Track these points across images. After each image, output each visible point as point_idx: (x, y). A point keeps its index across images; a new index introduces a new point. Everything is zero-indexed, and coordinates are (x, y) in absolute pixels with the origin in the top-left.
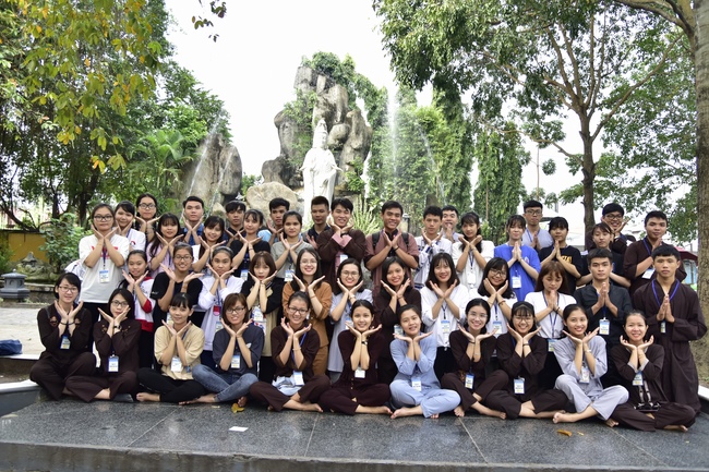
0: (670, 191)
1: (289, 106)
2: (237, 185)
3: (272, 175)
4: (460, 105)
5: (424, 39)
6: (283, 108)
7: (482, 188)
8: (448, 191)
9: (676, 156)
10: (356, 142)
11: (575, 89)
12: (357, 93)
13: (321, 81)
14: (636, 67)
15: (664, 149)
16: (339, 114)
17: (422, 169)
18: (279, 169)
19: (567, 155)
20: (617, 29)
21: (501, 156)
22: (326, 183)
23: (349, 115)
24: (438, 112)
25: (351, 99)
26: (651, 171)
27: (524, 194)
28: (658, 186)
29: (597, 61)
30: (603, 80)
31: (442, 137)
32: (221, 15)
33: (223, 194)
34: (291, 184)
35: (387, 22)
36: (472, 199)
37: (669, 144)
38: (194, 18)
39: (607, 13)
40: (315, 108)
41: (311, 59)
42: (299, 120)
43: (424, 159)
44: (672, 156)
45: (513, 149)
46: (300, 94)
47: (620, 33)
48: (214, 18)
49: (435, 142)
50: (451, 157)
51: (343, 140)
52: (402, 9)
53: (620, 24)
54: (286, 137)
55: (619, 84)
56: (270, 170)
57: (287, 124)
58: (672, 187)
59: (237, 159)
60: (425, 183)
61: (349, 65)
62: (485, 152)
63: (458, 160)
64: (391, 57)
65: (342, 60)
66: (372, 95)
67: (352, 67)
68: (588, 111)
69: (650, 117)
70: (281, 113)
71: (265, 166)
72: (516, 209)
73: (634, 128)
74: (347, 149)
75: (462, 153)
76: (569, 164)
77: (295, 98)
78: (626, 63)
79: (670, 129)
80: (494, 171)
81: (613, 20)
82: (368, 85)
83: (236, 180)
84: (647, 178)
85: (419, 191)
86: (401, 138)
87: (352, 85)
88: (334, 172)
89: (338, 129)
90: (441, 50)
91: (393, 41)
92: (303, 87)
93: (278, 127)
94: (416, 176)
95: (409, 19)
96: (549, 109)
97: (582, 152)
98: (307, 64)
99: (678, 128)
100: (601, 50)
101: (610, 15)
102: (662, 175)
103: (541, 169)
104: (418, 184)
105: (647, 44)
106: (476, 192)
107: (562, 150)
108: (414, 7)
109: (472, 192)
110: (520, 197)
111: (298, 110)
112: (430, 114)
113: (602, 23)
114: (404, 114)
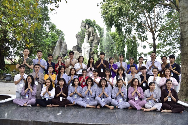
0: (176, 52)
1: (79, 32)
2: (66, 52)
3: (75, 49)
4: (122, 32)
5: (111, 14)
6: (78, 33)
7: (128, 52)
8: (119, 53)
9: (177, 43)
10: (96, 41)
11: (151, 27)
12: (96, 29)
13: (87, 26)
14: (166, 21)
15: (174, 42)
16: (92, 34)
17: (112, 47)
18: (77, 48)
19: (149, 43)
20: (161, 12)
21: (132, 44)
22: (87, 51)
23: (94, 34)
24: (116, 33)
25: (95, 30)
26: (171, 47)
27: (138, 54)
28: (173, 51)
29: (156, 20)
30: (158, 25)
31: (117, 39)
32: (58, 8)
33: (63, 54)
34: (80, 51)
35: (102, 11)
36: (125, 55)
37: (175, 40)
38: (51, 9)
39: (158, 8)
40: (86, 33)
41: (85, 21)
42: (82, 36)
43: (113, 45)
44: (176, 43)
45: (135, 42)
46: (82, 29)
47: (161, 13)
48: (56, 8)
49: (116, 41)
50: (120, 45)
51: (93, 41)
52: (106, 8)
53: (162, 11)
54: (79, 40)
55: (162, 26)
56: (75, 48)
57: (79, 37)
58: (176, 51)
59: (66, 46)
60: (113, 51)
61: (94, 22)
62: (128, 43)
63: (122, 45)
64: (104, 19)
65: (92, 21)
66: (100, 29)
67: (95, 23)
68: (154, 33)
69: (170, 34)
70: (77, 34)
71: (73, 47)
72: (136, 57)
73: (166, 36)
74: (94, 43)
75: (123, 44)
76: (150, 46)
77: (81, 30)
78: (164, 21)
79: (175, 37)
80: (131, 48)
81: (160, 10)
82: (99, 27)
83: (66, 51)
84: (170, 49)
85: (112, 53)
86: (107, 40)
87: (95, 27)
88: (89, 48)
89: (91, 38)
90: (116, 17)
91: (104, 15)
92: (82, 28)
93: (76, 37)
94: (111, 49)
95: (108, 10)
96: (144, 32)
97: (153, 43)
98: (84, 22)
99: (178, 36)
100: (157, 17)
101: (159, 9)
102: (173, 48)
103: (142, 47)
104: (111, 51)
105: (169, 16)
106: (126, 53)
107: (148, 42)
108: (109, 7)
109: (125, 53)
110: (137, 54)
111: (81, 33)
112: (114, 34)
113: (157, 11)
114: (108, 34)
